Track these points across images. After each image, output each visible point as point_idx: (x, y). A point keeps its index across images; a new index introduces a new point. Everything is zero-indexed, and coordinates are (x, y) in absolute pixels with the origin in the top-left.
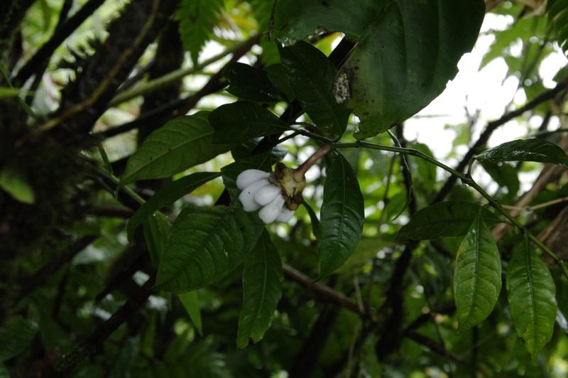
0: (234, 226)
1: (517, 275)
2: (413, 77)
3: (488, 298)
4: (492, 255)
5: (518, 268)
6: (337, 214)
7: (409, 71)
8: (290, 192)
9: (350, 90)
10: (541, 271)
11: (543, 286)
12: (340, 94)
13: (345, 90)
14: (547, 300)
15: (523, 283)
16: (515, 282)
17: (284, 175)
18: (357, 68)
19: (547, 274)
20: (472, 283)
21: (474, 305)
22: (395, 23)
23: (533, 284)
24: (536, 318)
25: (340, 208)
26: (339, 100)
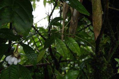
0: (13, 69)
1: (68, 43)
2: (26, 22)
3: (65, 50)
4: (61, 42)
5: (67, 41)
6: (29, 54)
7: (25, 21)
8: (17, 56)
9: (17, 32)
10: (71, 39)
11: (73, 42)
12: (15, 33)
13: (15, 32)
14: (75, 44)
15: (70, 43)
16: (68, 44)
17: (14, 54)
18: (15, 27)
19: (72, 39)
20: (61, 49)
21: (64, 53)
22: (16, 15)
23: (71, 42)
24: (75, 48)
25: (29, 53)
26: (15, 35)
